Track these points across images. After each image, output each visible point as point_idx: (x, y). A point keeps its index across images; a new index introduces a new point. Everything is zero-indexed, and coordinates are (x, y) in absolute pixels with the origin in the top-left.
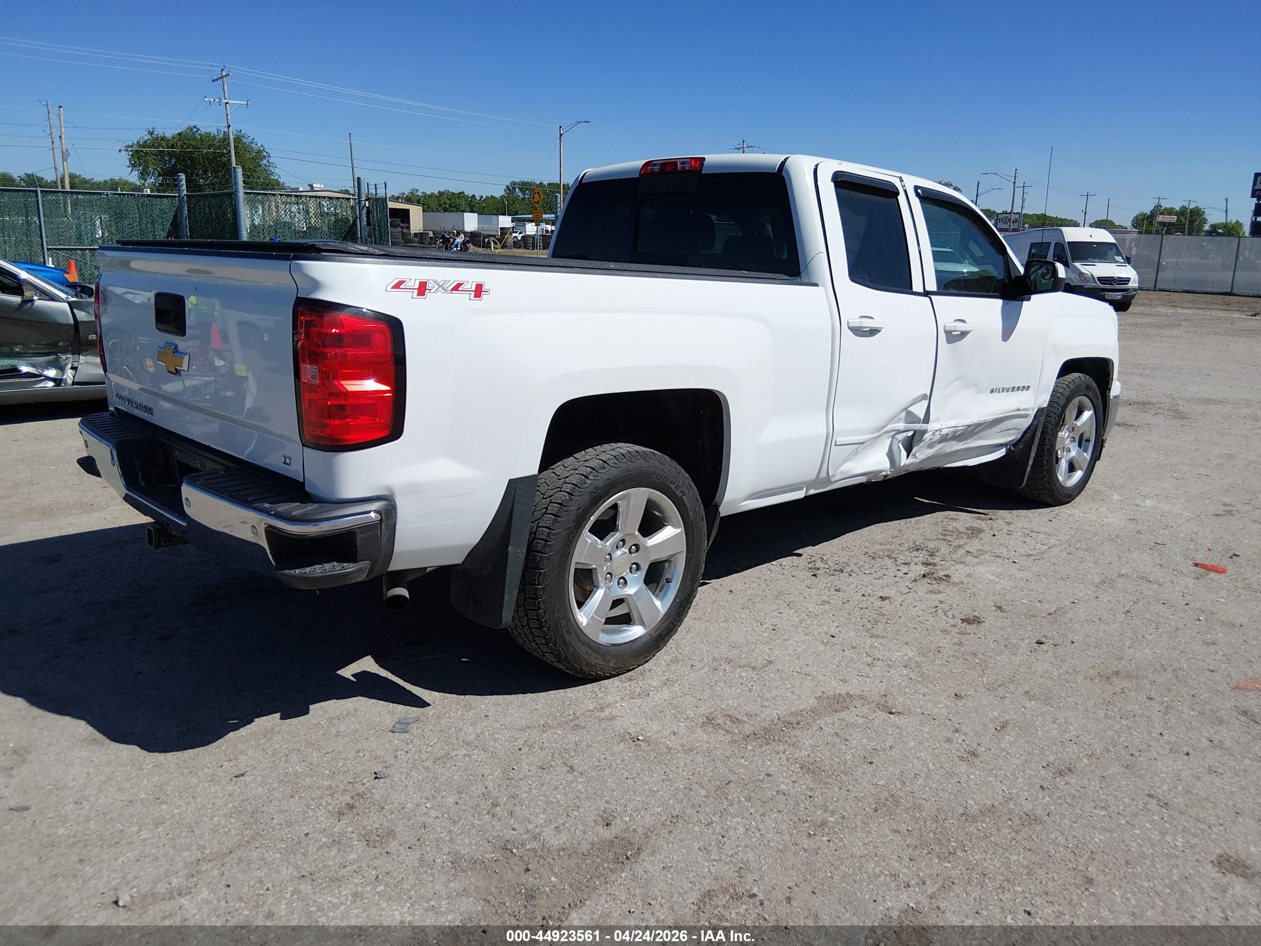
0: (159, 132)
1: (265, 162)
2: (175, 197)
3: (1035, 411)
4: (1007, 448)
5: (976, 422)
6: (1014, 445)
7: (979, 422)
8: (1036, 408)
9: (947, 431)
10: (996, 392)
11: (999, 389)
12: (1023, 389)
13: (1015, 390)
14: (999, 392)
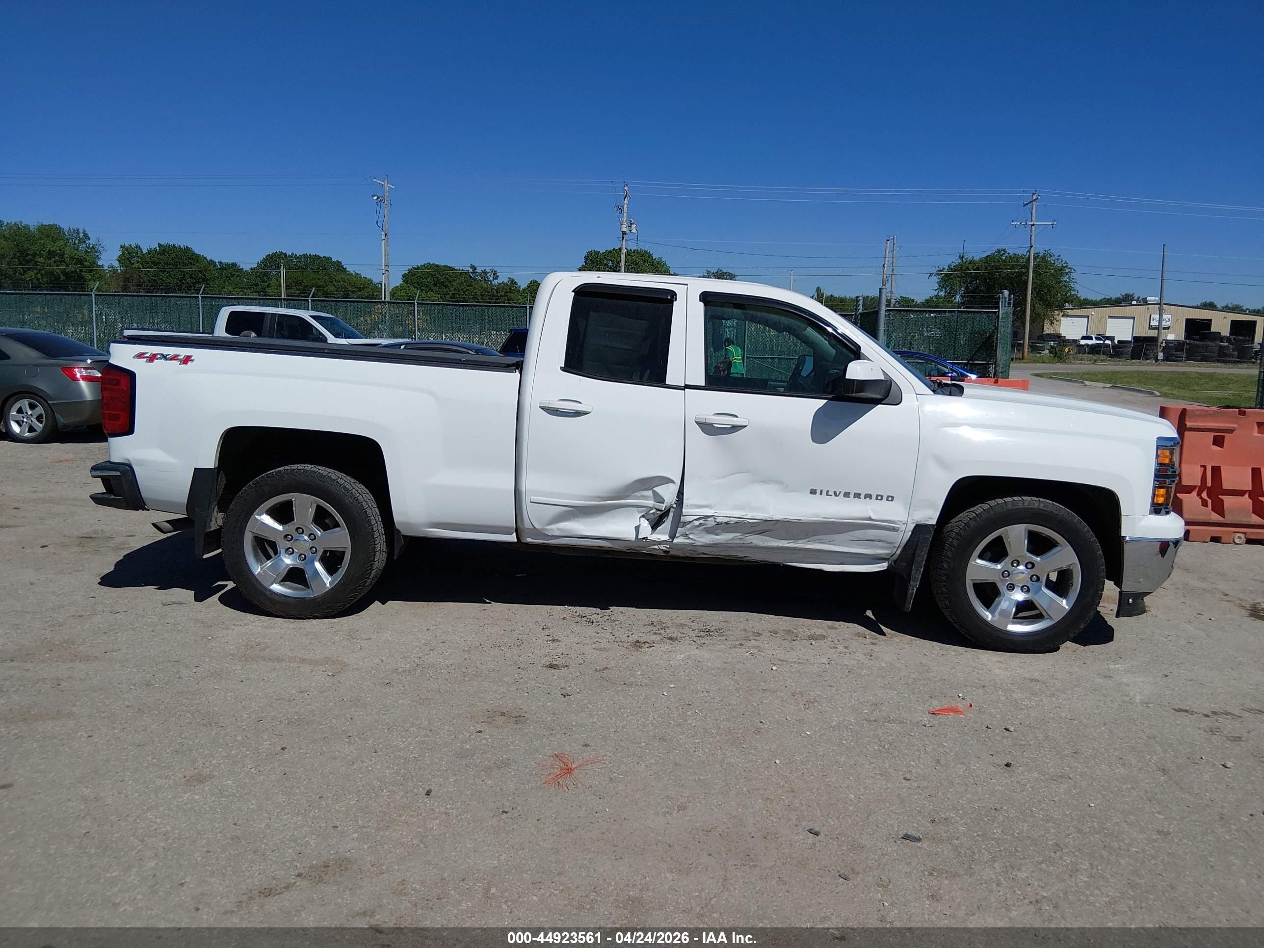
0: (969, 257)
1: (1066, 278)
2: (852, 315)
3: (912, 527)
4: (888, 563)
5: (779, 519)
6: (895, 562)
7: (786, 520)
8: (912, 523)
9: (726, 520)
10: (821, 494)
11: (828, 491)
12: (879, 498)
13: (862, 496)
14: (827, 494)
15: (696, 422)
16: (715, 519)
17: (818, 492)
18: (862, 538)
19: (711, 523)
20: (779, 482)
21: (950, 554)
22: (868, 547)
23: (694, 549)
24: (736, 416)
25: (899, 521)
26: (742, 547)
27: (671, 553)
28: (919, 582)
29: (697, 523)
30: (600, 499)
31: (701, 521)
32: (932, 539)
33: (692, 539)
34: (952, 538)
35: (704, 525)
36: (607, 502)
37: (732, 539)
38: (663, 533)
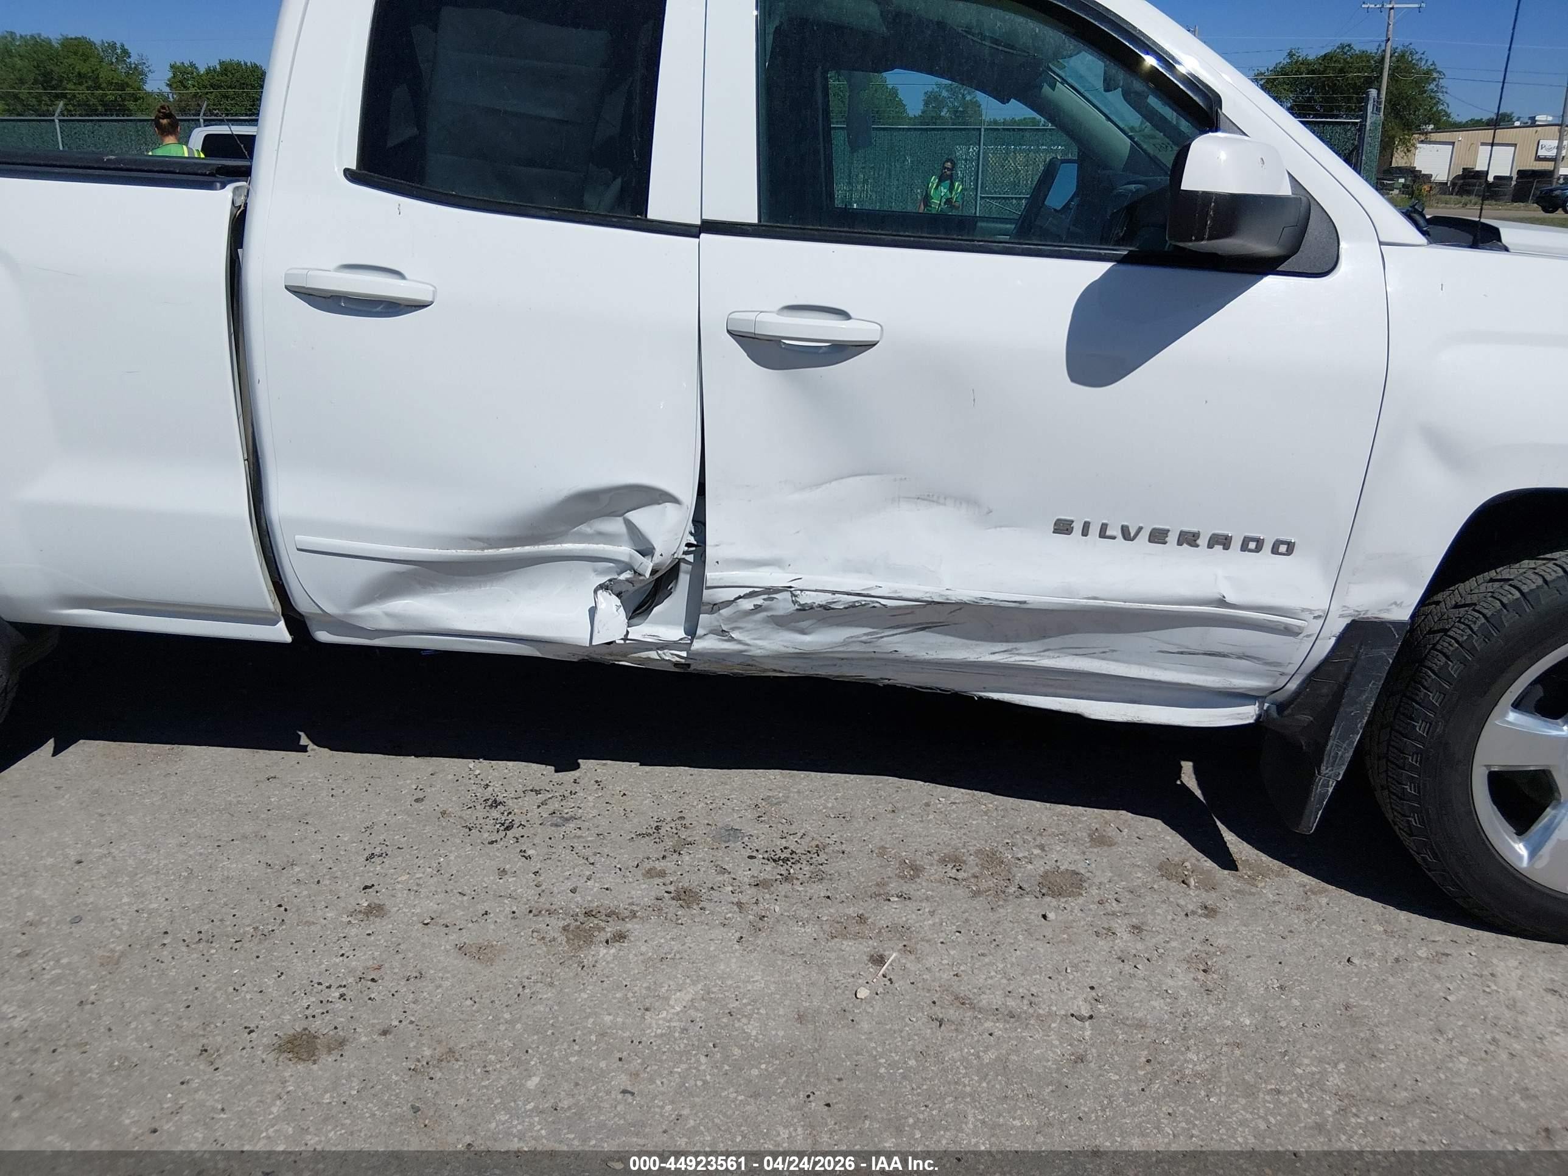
3: (1337, 625)
4: (1261, 707)
5: (965, 599)
6: (1281, 707)
7: (986, 602)
8: (1341, 616)
9: (822, 599)
10: (1085, 532)
11: (1104, 527)
12: (1252, 545)
13: (1203, 541)
14: (1103, 534)
15: (728, 331)
16: (793, 595)
17: (1078, 527)
18: (1194, 646)
19: (783, 605)
20: (967, 500)
21: (1434, 698)
22: (1207, 670)
23: (750, 663)
24: (844, 315)
25: (1303, 610)
26: (872, 659)
27: (692, 668)
28: (1344, 767)
29: (747, 605)
30: (481, 544)
31: (759, 601)
32: (1396, 659)
33: (739, 642)
34: (1447, 657)
35: (766, 609)
36: (501, 550)
37: (845, 643)
38: (666, 622)
